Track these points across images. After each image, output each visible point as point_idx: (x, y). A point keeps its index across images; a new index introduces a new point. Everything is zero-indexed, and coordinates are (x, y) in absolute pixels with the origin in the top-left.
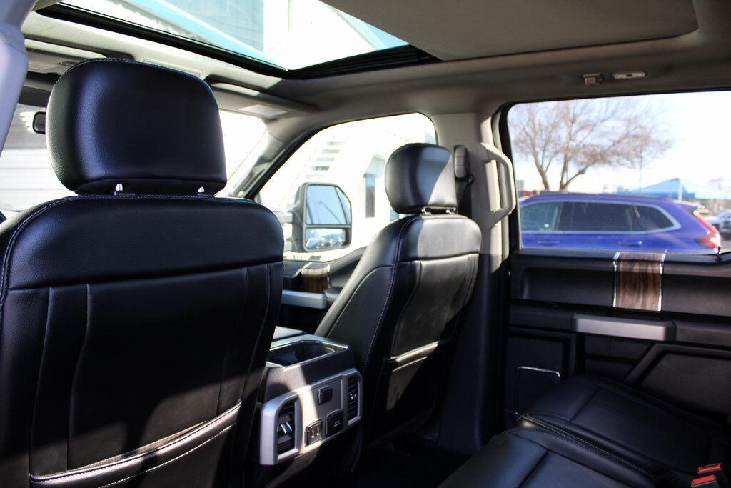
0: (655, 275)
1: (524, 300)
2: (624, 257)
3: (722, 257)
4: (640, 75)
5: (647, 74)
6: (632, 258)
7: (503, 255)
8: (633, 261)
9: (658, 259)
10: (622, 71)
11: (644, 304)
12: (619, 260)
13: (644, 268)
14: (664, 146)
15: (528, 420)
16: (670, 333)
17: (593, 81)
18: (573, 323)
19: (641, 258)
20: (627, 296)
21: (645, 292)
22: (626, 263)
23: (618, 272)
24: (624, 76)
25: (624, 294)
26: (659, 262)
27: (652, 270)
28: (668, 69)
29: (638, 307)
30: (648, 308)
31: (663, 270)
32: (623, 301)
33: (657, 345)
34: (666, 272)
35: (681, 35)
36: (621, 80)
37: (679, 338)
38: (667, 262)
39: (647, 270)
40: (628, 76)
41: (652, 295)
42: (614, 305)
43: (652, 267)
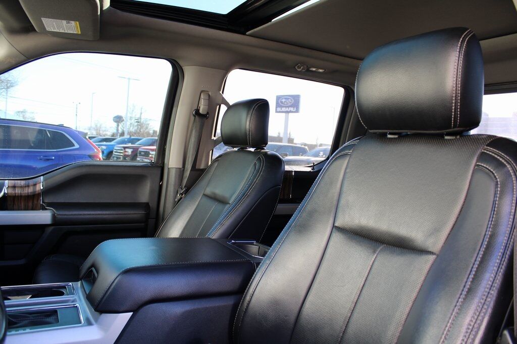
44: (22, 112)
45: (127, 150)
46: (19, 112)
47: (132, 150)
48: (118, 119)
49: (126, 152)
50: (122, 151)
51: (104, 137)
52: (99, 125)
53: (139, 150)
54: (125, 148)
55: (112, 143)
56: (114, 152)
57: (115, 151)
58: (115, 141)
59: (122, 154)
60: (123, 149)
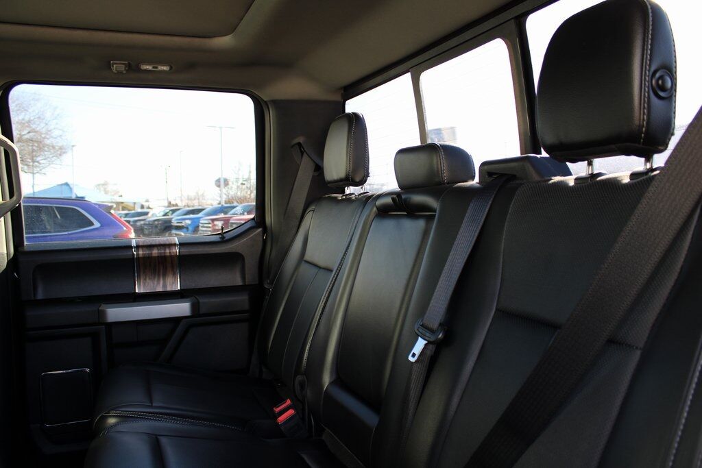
0: (172, 257)
1: (39, 300)
2: (141, 244)
3: (225, 235)
4: (165, 68)
5: (171, 68)
6: (149, 244)
7: (8, 254)
8: (151, 247)
9: (173, 242)
10: (149, 63)
11: (164, 286)
12: (138, 247)
13: (162, 251)
14: (61, 151)
15: (111, 416)
16: (194, 307)
17: (122, 68)
18: (102, 314)
19: (157, 243)
20: (148, 280)
21: (165, 275)
22: (144, 249)
23: (138, 258)
24: (150, 68)
25: (145, 279)
26: (175, 245)
27: (170, 253)
28: (191, 66)
29: (160, 289)
30: (169, 289)
31: (179, 252)
32: (144, 286)
33: (184, 320)
34: (181, 254)
35: (215, 37)
36: (147, 71)
37: (203, 310)
38: (182, 245)
39: (165, 253)
40: (153, 67)
41: (172, 276)
42: (137, 291)
43: (170, 250)
44: (103, 185)
45: (216, 223)
46: (99, 185)
47: (222, 222)
48: (222, 183)
49: (215, 225)
50: (210, 225)
51: (191, 208)
52: (200, 193)
53: (231, 221)
54: (213, 220)
55: (200, 215)
56: (200, 228)
57: (201, 225)
58: (204, 212)
59: (210, 229)
60: (210, 222)
